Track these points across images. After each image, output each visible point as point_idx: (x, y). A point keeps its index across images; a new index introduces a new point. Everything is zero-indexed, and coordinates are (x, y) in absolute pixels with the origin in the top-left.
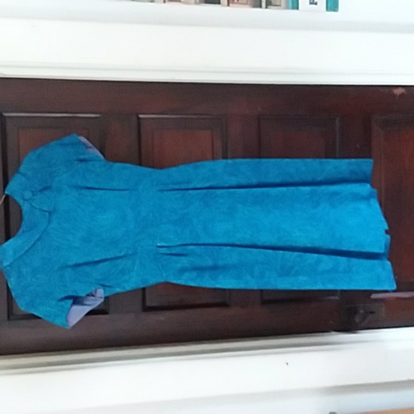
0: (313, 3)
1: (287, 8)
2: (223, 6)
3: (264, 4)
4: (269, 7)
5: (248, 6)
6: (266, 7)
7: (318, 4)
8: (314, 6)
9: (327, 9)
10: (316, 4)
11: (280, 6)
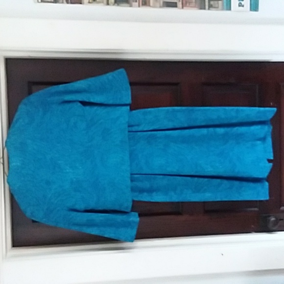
0: (240, 5)
1: (223, 9)
2: (179, 8)
3: (207, 7)
4: (211, 9)
5: (196, 8)
6: (209, 9)
7: (245, 6)
8: (241, 8)
9: (251, 10)
10: (243, 6)
11: (218, 8)
